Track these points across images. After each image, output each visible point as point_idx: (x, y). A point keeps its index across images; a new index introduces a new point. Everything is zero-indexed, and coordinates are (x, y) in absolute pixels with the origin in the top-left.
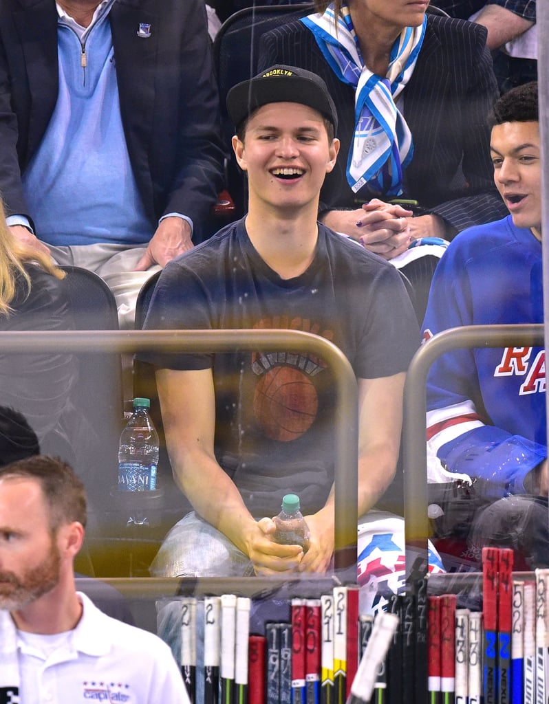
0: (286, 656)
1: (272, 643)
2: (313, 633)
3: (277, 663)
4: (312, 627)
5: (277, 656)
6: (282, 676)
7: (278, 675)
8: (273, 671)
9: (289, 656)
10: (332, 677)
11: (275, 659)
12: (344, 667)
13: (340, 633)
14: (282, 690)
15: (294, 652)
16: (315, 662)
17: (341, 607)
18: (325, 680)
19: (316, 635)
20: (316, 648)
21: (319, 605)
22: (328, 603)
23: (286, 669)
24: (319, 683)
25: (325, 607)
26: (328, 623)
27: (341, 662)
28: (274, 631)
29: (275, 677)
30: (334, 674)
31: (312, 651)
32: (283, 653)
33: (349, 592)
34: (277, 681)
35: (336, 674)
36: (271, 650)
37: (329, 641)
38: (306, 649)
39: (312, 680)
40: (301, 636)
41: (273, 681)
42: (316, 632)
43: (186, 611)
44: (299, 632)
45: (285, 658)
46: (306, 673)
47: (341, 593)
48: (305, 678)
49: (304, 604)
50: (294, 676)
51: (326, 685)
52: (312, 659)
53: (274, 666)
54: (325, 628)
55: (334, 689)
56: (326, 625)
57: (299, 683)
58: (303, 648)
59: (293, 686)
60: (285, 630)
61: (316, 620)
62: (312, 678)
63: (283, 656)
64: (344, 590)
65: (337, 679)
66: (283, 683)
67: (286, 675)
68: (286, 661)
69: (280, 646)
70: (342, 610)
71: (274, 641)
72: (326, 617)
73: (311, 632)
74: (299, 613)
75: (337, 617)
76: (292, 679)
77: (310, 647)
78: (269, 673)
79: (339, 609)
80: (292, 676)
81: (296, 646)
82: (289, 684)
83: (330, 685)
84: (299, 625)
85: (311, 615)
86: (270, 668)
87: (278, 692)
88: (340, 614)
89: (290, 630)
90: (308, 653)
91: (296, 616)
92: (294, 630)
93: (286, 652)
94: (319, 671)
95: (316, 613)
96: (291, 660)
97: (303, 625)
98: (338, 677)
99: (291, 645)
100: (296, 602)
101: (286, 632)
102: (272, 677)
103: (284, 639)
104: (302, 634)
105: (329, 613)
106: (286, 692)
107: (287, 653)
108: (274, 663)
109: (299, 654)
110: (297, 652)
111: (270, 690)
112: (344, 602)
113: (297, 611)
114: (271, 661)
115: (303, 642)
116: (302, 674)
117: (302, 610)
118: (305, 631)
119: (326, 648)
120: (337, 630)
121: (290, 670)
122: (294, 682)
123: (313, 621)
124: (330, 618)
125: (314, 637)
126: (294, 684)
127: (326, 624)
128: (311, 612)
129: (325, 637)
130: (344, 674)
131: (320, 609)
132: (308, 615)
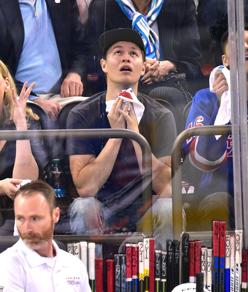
0: (124, 268)
1: (117, 263)
2: (135, 258)
3: (119, 271)
4: (135, 256)
5: (119, 268)
6: (122, 277)
7: (120, 276)
8: (117, 275)
9: (125, 268)
10: (143, 277)
11: (118, 270)
12: (148, 273)
13: (146, 258)
14: (122, 283)
15: (127, 266)
16: (136, 270)
17: (147, 247)
18: (141, 278)
19: (137, 259)
20: (136, 265)
21: (137, 246)
22: (141, 245)
23: (124, 274)
24: (138, 279)
25: (140, 247)
26: (141, 254)
27: (147, 270)
28: (118, 257)
29: (119, 277)
30: (144, 275)
31: (135, 266)
32: (122, 267)
33: (150, 241)
34: (119, 279)
35: (145, 276)
36: (117, 266)
37: (142, 261)
38: (132, 265)
39: (135, 278)
40: (130, 259)
41: (117, 279)
42: (136, 258)
43: (70, 249)
44: (129, 258)
45: (123, 269)
46: (132, 275)
47: (147, 241)
48: (132, 277)
49: (131, 246)
51: (141, 280)
53: (118, 272)
54: (140, 256)
55: (144, 282)
56: (141, 255)
57: (129, 280)
58: (131, 265)
59: (127, 281)
60: (123, 257)
61: (136, 253)
62: (135, 277)
63: (122, 268)
64: (148, 239)
65: (145, 278)
66: (122, 279)
67: (124, 276)
68: (124, 270)
69: (121, 264)
70: (147, 248)
71: (118, 262)
72: (140, 251)
73: (134, 258)
74: (129, 249)
75: (145, 251)
76: (126, 278)
77: (134, 264)
78: (116, 275)
79: (146, 248)
80: (126, 276)
81: (128, 264)
82: (125, 280)
83: (143, 280)
84: (129, 255)
85: (134, 250)
86: (116, 273)
87: (120, 283)
88: (146, 250)
89: (125, 257)
90: (133, 267)
91: (128, 251)
92: (127, 257)
93: (123, 266)
94: (138, 274)
95: (136, 250)
96: (126, 270)
97: (131, 254)
98: (146, 276)
99: (125, 263)
100: (128, 245)
101: (123, 258)
102: (117, 277)
103: (123, 261)
104: (130, 258)
105: (142, 250)
106: (124, 284)
107: (124, 267)
108: (118, 271)
109: (129, 267)
111: (116, 283)
112: (148, 245)
113: (128, 249)
114: (117, 270)
115: (131, 262)
116: (130, 276)
117: (130, 248)
118: (132, 258)
119: (141, 265)
120: (145, 257)
121: (125, 274)
122: (127, 279)
123: (135, 253)
124: (142, 252)
125: (136, 260)
126: (127, 280)
127: (140, 254)
128: (134, 249)
129: (140, 260)
130: (148, 276)
131: (138, 248)
132: (133, 250)
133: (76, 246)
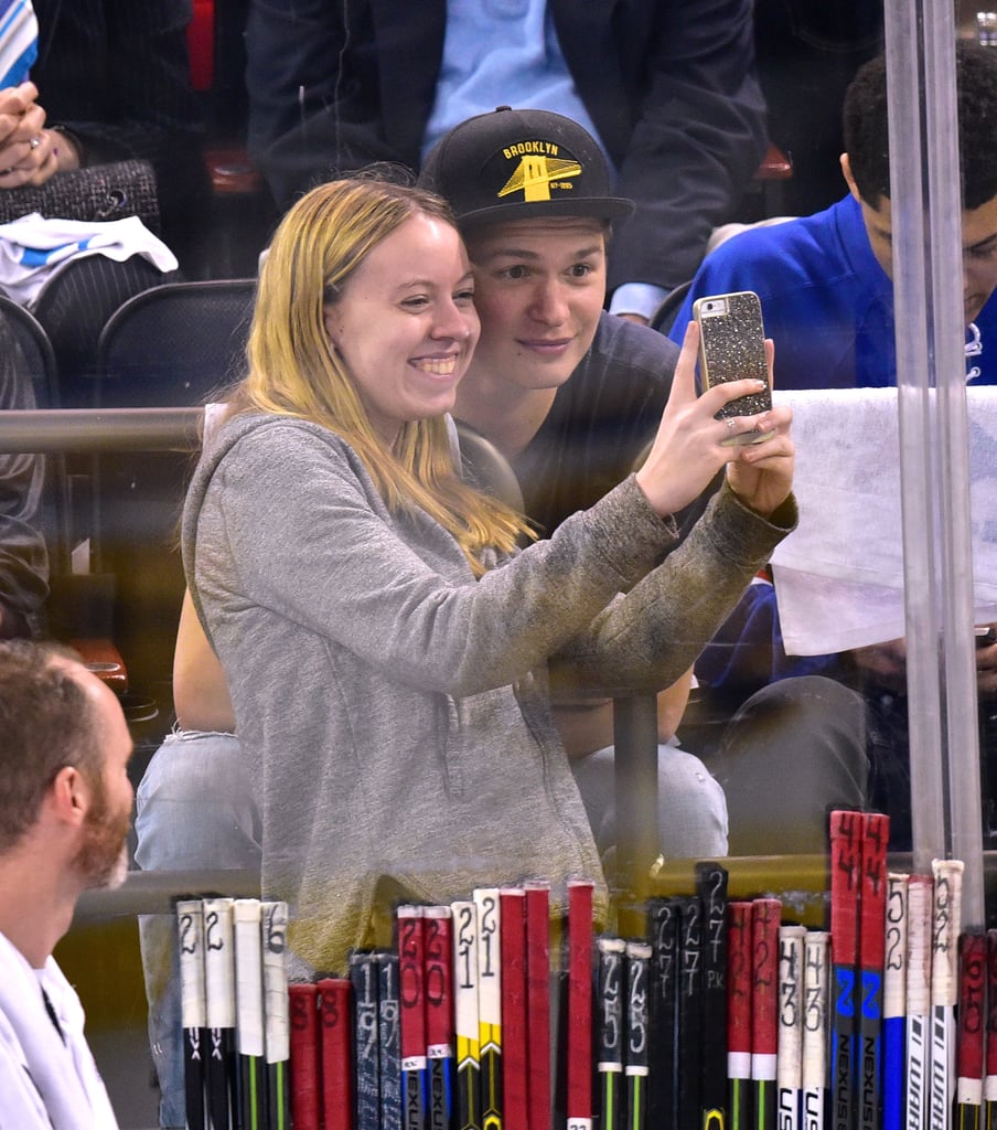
0: (390, 1014)
1: (364, 991)
2: (439, 968)
3: (373, 1027)
4: (436, 957)
5: (373, 1015)
6: (384, 1051)
7: (376, 1049)
8: (366, 1043)
9: (396, 1013)
10: (476, 1054)
11: (369, 1021)
12: (497, 1038)
13: (488, 974)
14: (383, 1078)
15: (404, 1005)
16: (445, 1023)
17: (489, 925)
18: (464, 1060)
19: (445, 972)
20: (444, 997)
21: (448, 916)
22: (466, 915)
23: (391, 1039)
24: (453, 1061)
25: (459, 923)
26: (466, 952)
27: (491, 1026)
28: (366, 968)
29: (371, 1053)
30: (480, 1050)
31: (437, 1002)
32: (384, 1010)
33: (501, 898)
34: (375, 1062)
35: (483, 1051)
36: (361, 1004)
37: (468, 986)
38: (427, 998)
39: (439, 1056)
40: (416, 975)
41: (366, 1060)
42: (444, 966)
43: (189, 926)
44: (413, 968)
45: (389, 1019)
46: (427, 1043)
47: (488, 899)
48: (425, 1053)
49: (420, 916)
50: (405, 1051)
51: (466, 1069)
52: (438, 1016)
53: (368, 1033)
54: (460, 962)
55: (480, 1076)
56: (464, 957)
57: (417, 1063)
58: (420, 997)
59: (405, 1069)
60: (386, 966)
61: (444, 943)
62: (439, 1051)
63: (384, 1015)
64: (494, 893)
65: (484, 1060)
66: (385, 1064)
67: (391, 1050)
68: (390, 1024)
69: (377, 996)
70: (492, 932)
71: (367, 987)
72: (462, 941)
73: (434, 967)
74: (413, 930)
75: (483, 944)
76: (402, 1056)
77: (433, 995)
78: (360, 1046)
79: (485, 929)
80: (401, 1053)
81: (409, 994)
82: (398, 1066)
83: (473, 1069)
84: (413, 955)
85: (435, 935)
86: (360, 1037)
87: (376, 1081)
88: (487, 939)
89: (396, 966)
90: (431, 1006)
91: (406, 938)
92: (402, 965)
93: (389, 1006)
94: (452, 1040)
95: (442, 930)
96: (400, 1021)
97: (419, 953)
98: (487, 1055)
99: (397, 994)
100: (405, 912)
101: (388, 969)
102: (364, 1053)
103: (386, 985)
104: (419, 972)
105: (467, 934)
106: (393, 1082)
107: (392, 1008)
108: (368, 1028)
109: (414, 1009)
110: (409, 1005)
111: (361, 1079)
112: (495, 916)
113: (409, 928)
114: (362, 1024)
115: (421, 986)
116: (420, 1046)
117: (418, 926)
118: (424, 966)
119: (464, 1000)
120: (483, 969)
121: (397, 1040)
122: (405, 1061)
123: (439, 946)
124: (470, 943)
125: (441, 974)
126: (407, 1065)
127: (462, 954)
128: (434, 929)
129: (461, 978)
130: (498, 1050)
131: (450, 922)
132: (428, 937)
133: (213, 914)
